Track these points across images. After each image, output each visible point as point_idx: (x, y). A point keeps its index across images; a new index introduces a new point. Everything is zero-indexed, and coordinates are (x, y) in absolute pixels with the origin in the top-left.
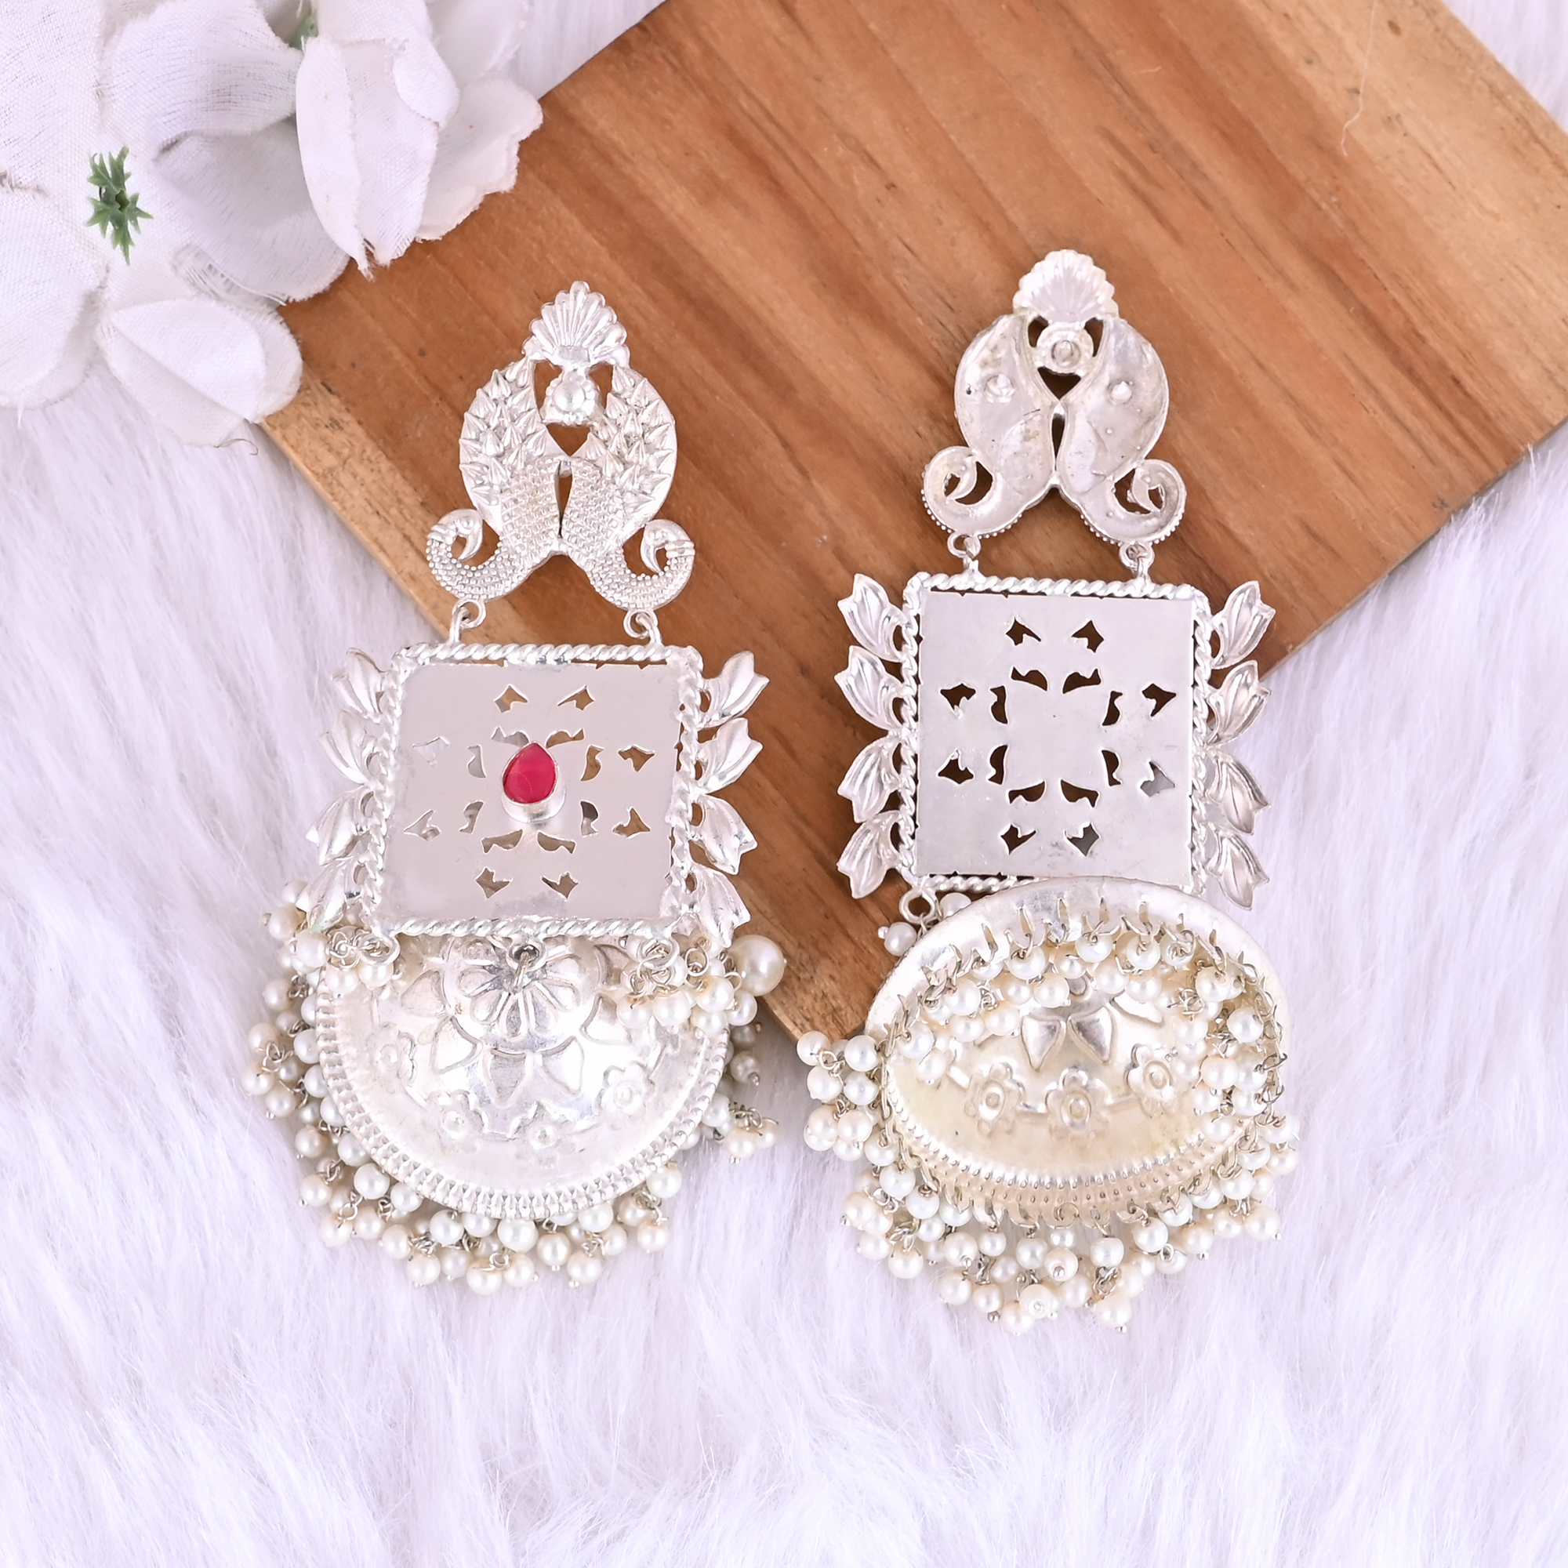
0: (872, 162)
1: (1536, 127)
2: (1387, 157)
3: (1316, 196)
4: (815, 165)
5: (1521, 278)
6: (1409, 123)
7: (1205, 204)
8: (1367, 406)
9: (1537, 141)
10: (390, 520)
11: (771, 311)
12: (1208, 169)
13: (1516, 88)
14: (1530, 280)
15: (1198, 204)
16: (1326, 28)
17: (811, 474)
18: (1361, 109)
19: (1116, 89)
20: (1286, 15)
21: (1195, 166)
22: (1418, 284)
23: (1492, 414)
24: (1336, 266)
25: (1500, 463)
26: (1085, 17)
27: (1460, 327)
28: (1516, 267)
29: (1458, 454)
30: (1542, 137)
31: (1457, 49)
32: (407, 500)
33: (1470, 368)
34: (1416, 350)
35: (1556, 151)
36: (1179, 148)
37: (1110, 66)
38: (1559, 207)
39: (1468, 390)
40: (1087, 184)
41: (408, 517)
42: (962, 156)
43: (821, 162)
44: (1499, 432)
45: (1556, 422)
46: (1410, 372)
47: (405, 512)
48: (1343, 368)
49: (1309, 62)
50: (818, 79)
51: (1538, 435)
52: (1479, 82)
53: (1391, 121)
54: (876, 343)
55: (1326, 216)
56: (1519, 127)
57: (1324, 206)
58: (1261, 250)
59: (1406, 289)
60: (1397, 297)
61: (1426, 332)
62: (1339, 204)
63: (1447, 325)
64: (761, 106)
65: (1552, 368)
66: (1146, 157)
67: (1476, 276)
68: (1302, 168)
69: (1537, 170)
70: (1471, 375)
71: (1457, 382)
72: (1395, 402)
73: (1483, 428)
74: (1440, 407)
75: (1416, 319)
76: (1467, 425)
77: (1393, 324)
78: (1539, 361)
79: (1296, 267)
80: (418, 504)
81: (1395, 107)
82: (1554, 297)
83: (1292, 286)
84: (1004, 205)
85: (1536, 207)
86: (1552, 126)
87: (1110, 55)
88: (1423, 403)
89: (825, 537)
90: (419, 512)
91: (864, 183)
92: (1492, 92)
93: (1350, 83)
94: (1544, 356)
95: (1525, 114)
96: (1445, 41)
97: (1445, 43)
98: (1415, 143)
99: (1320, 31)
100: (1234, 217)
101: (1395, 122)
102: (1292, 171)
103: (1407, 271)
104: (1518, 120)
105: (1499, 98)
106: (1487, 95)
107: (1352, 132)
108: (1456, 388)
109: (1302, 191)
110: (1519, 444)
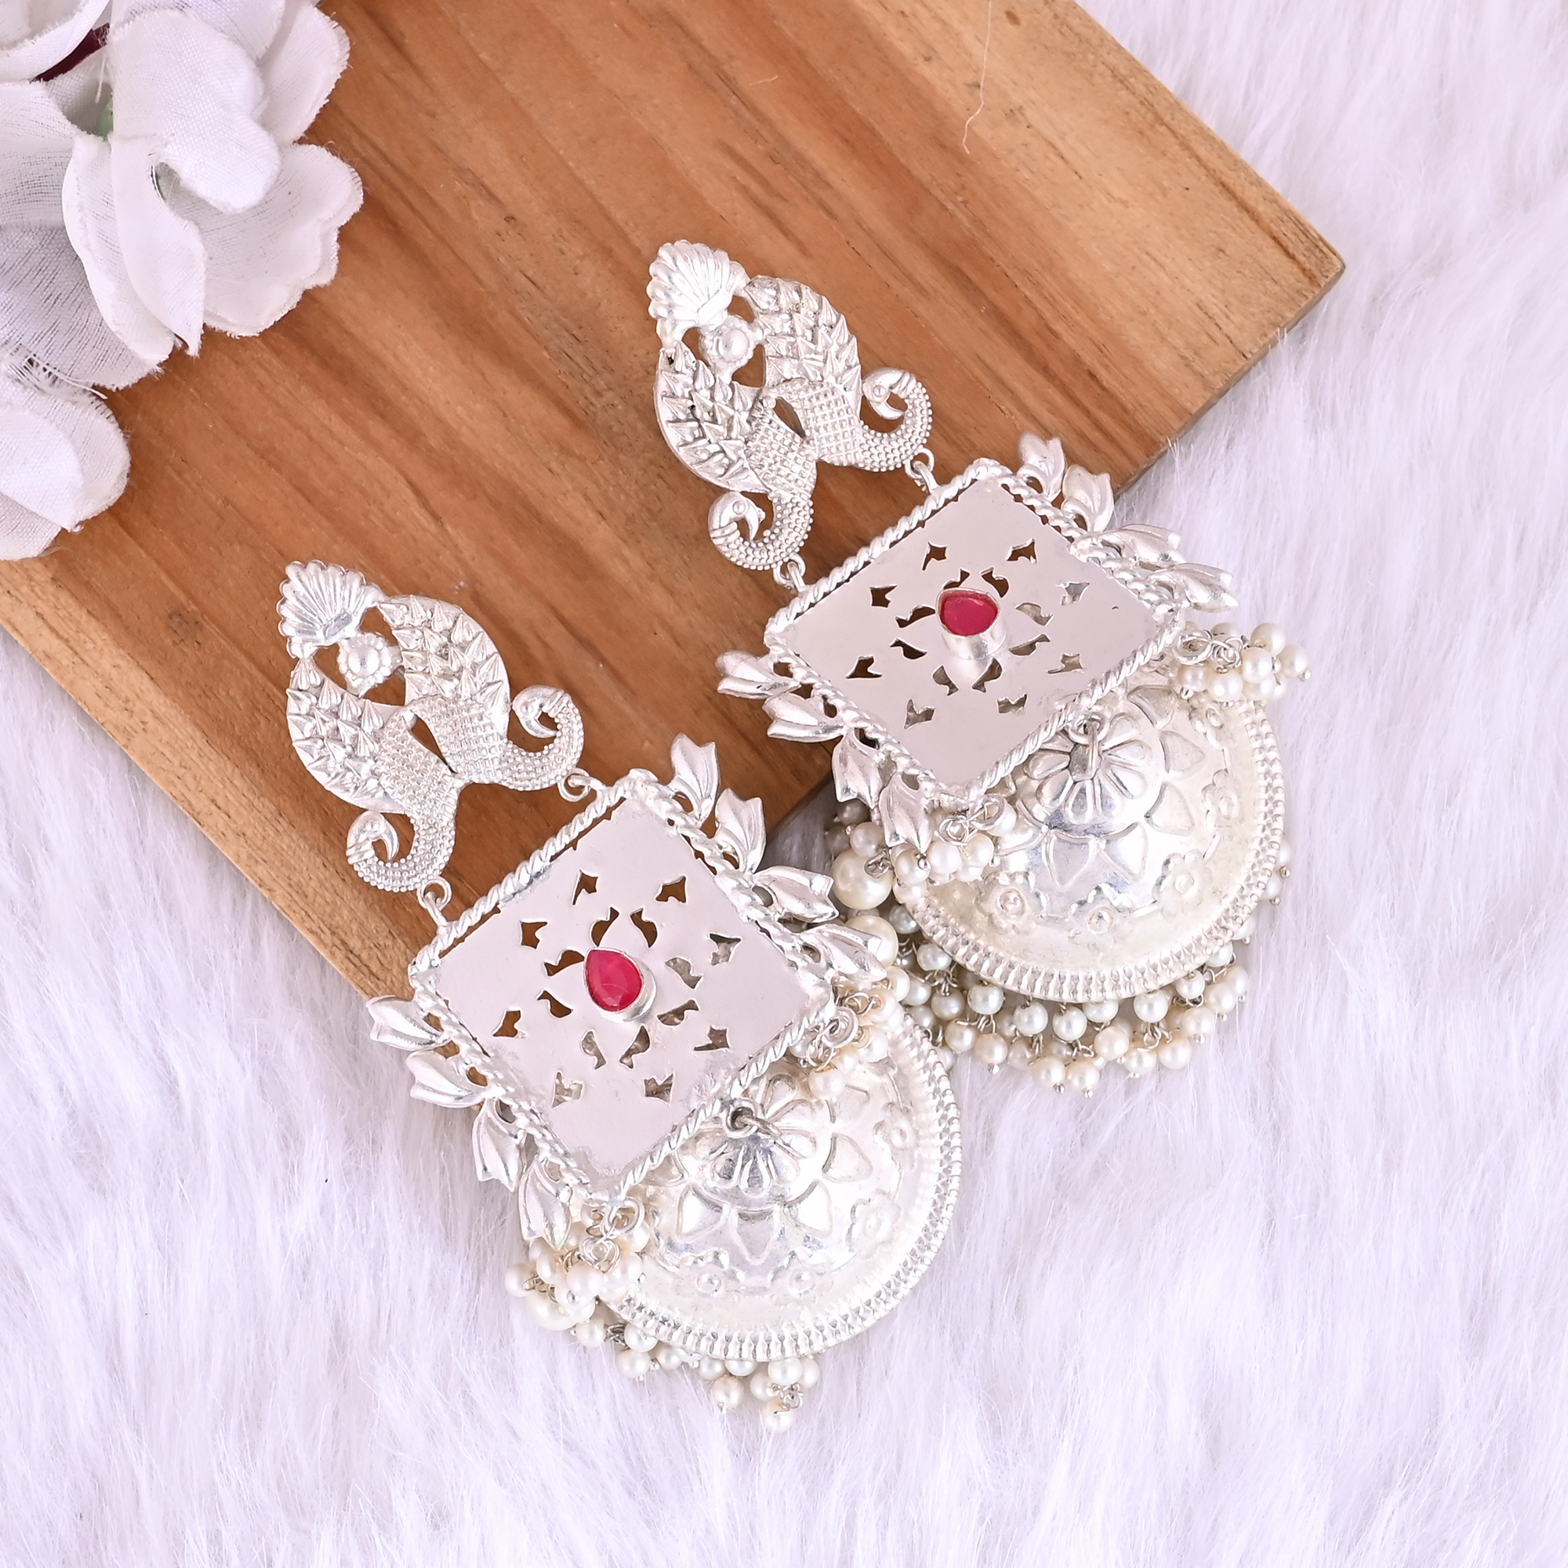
0: (491, 196)
1: (1160, 109)
2: (1011, 151)
3: (942, 197)
4: (433, 203)
5: (1153, 264)
6: (1031, 114)
7: (830, 213)
8: (1003, 408)
9: (1162, 123)
10: (22, 599)
11: (395, 356)
12: (832, 177)
13: (1140, 71)
14: (1162, 266)
15: (822, 213)
16: (944, 23)
17: (444, 520)
18: (983, 103)
19: (734, 101)
20: (903, 13)
21: (818, 175)
22: (1049, 279)
23: (1130, 407)
24: (965, 267)
25: (1138, 454)
26: (698, 30)
27: (1093, 319)
28: (1147, 253)
29: (1097, 449)
30: (1167, 118)
31: (1077, 34)
32: (37, 577)
33: (1106, 361)
34: (1049, 345)
35: (1182, 132)
36: (800, 158)
37: (727, 80)
38: (1187, 189)
39: (1104, 383)
40: (709, 202)
41: (40, 594)
42: (580, 182)
43: (437, 198)
44: (1138, 424)
45: (1194, 410)
46: (1045, 370)
47: (37, 589)
48: (977, 371)
49: (928, 59)
50: (432, 115)
51: (1177, 425)
52: (1101, 68)
53: (1013, 114)
54: (505, 382)
55: (952, 216)
56: (1143, 110)
57: (950, 206)
58: (887, 255)
59: (1037, 285)
60: (1028, 294)
61: (1059, 327)
62: (965, 203)
63: (1080, 318)
64: (375, 147)
65: (1188, 354)
66: (768, 170)
67: (1108, 266)
68: (926, 168)
69: (1164, 153)
70: (1106, 367)
71: (1092, 376)
72: (1031, 401)
73: (1122, 422)
74: (1077, 403)
75: (1048, 314)
76: (1104, 418)
77: (1026, 322)
78: (1175, 348)
79: (925, 271)
80: (49, 580)
81: (1017, 99)
82: (1187, 282)
83: (921, 290)
84: (627, 230)
85: (1164, 192)
86: (1176, 106)
87: (726, 68)
88: (1059, 400)
89: (462, 584)
90: (51, 588)
91: (485, 219)
92: (1114, 76)
93: (970, 78)
94: (1180, 343)
95: (1149, 97)
96: (1065, 27)
97: (1065, 29)
98: (1038, 134)
99: (937, 26)
100: (859, 224)
101: (1018, 114)
102: (915, 172)
103: (1036, 265)
104: (1142, 103)
105: (1121, 82)
106: (1110, 79)
107: (975, 129)
108: (1092, 383)
109: (928, 192)
110: (1158, 435)
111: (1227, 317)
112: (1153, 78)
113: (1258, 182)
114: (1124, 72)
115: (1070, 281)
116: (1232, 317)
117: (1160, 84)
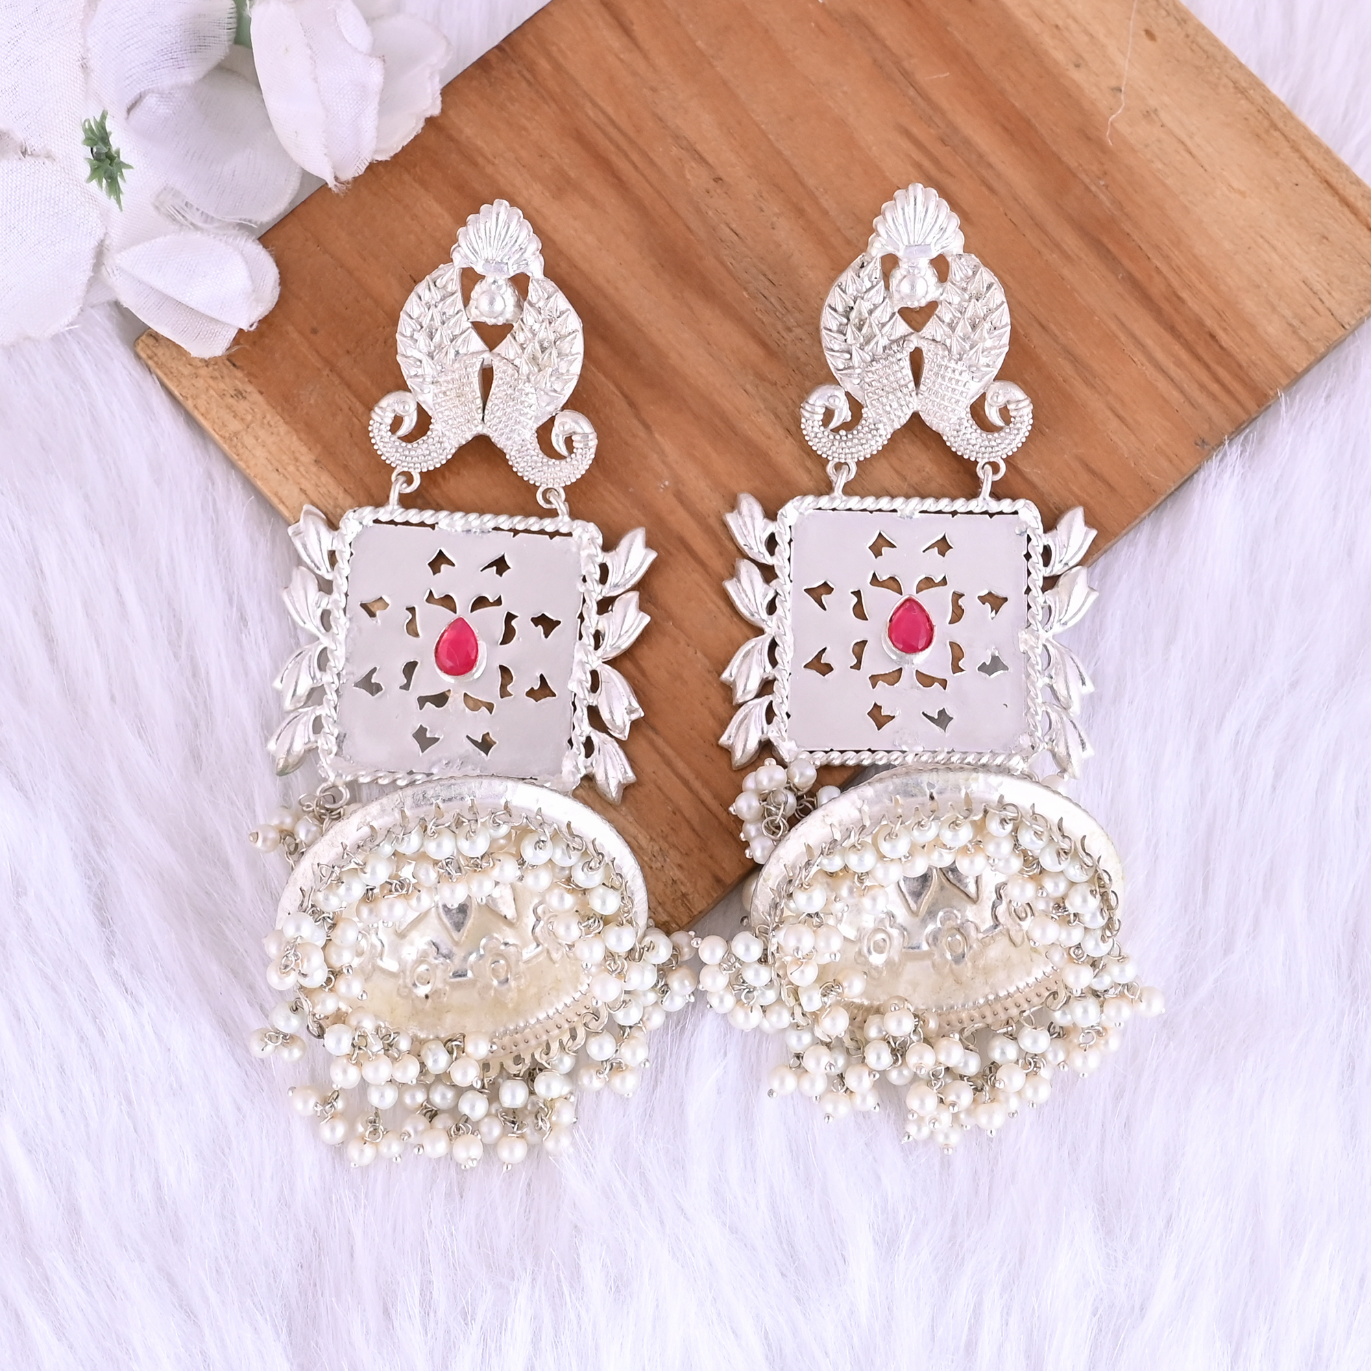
0: (702, 160)
1: (1275, 116)
2: (1147, 146)
3: (1087, 180)
4: (652, 163)
5: (1266, 246)
6: (1163, 115)
7: (991, 189)
8: (1135, 360)
9: (1276, 128)
10: (288, 476)
11: (616, 289)
12: (993, 159)
13: (1258, 84)
14: (1274, 248)
15: (984, 189)
16: (1092, 36)
17: (653, 428)
18: (1124, 105)
19: (912, 92)
20: (1057, 26)
21: (981, 156)
22: (1177, 253)
23: (1244, 364)
24: (1105, 240)
25: (1251, 405)
26: (883, 31)
27: (1215, 290)
28: (1261, 236)
29: (1216, 399)
30: (1281, 125)
31: (1205, 52)
32: (302, 459)
33: (1224, 324)
34: (1176, 310)
35: (1293, 137)
36: (967, 142)
37: (906, 74)
38: (1297, 185)
39: (1223, 344)
40: (888, 174)
41: (304, 473)
42: (779, 153)
43: (656, 160)
44: (1251, 379)
45: (1300, 370)
46: (1172, 329)
47: (302, 469)
48: (1114, 327)
49: (1077, 66)
50: (654, 90)
51: (1285, 382)
52: (1225, 80)
53: (1149, 115)
54: (707, 313)
55: (1095, 196)
56: (1260, 117)
57: (1093, 188)
58: (1039, 226)
59: (1166, 258)
60: (1159, 265)
61: (1185, 295)
62: (1107, 186)
63: (1203, 288)
64: (604, 113)
65: (1295, 323)
66: (939, 150)
67: (1227, 245)
68: (1074, 156)
69: (1277, 154)
70: (1225, 330)
71: (1213, 337)
72: (1160, 355)
73: (1237, 376)
74: (1199, 358)
75: (1176, 283)
76: (1223, 373)
77: (1156, 289)
78: (1284, 317)
79: (1071, 241)
80: (313, 462)
81: (1153, 103)
82: (1296, 262)
83: (1067, 257)
84: (817, 194)
85: (1277, 185)
86: (1289, 116)
87: (906, 64)
88: (1184, 355)
89: (667, 483)
90: (314, 469)
91: (696, 177)
92: (1236, 88)
93: (1113, 83)
94: (1288, 313)
95: (1266, 107)
96: (1195, 45)
97: (1194, 47)
98: (1171, 133)
99: (1086, 39)
100: (1016, 200)
101: (1153, 115)
102: (1064, 159)
103: (1167, 242)
104: (1259, 111)
105: (1242, 93)
106: (1232, 90)
107: (1116, 125)
108: (1212, 342)
109: (1074, 175)
110: (1268, 389)
111: (1330, 294)
112: (1269, 91)
113: (1358, 182)
114: (1244, 84)
115: (1194, 256)
116: (1333, 293)
117: (1275, 97)
